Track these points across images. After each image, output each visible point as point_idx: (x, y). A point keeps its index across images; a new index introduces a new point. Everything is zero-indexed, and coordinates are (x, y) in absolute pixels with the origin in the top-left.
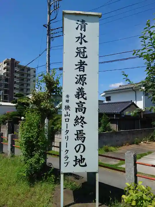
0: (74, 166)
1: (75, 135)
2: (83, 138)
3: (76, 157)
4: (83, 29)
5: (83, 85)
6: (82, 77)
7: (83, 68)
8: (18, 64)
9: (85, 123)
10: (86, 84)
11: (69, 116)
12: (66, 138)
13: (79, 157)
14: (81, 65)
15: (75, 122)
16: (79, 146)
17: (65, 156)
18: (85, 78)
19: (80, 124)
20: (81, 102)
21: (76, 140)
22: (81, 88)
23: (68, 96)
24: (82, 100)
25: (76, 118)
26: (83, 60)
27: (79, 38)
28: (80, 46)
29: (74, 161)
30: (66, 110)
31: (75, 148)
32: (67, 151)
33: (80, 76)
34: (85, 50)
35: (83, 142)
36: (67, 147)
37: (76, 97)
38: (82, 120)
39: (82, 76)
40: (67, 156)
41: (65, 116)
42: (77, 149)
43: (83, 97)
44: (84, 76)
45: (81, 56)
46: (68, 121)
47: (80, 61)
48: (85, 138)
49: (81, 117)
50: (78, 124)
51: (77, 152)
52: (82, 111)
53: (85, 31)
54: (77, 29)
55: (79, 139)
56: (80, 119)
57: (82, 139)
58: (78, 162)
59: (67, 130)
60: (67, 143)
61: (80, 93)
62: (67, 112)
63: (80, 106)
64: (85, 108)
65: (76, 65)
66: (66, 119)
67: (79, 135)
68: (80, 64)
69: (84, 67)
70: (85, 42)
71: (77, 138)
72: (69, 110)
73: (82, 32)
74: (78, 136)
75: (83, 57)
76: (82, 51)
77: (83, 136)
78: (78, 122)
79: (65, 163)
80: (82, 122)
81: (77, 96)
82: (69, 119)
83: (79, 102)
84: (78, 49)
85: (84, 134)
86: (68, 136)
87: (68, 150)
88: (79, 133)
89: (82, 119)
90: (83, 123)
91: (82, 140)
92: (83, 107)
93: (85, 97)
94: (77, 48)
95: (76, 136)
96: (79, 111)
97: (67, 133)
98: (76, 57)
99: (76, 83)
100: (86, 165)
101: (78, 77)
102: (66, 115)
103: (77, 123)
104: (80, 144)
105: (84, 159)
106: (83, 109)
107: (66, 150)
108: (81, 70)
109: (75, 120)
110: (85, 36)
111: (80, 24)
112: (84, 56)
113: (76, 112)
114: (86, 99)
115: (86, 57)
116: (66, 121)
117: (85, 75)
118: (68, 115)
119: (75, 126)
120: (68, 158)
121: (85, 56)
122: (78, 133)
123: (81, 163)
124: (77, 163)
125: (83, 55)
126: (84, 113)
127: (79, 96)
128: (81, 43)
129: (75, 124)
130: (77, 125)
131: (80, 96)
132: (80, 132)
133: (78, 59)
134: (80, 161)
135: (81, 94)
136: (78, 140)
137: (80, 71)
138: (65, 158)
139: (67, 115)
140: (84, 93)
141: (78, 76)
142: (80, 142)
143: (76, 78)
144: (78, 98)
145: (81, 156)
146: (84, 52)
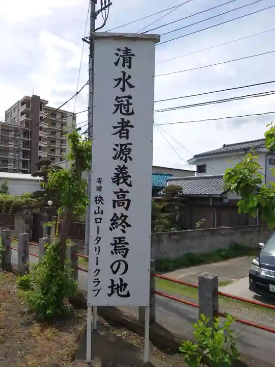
0: (109, 295)
1: (112, 244)
2: (125, 251)
3: (113, 281)
4: (128, 64)
5: (126, 161)
6: (125, 149)
7: (126, 132)
8: (47, 105)
9: (129, 226)
10: (131, 159)
11: (102, 213)
12: (96, 250)
13: (117, 282)
14: (123, 127)
15: (112, 224)
16: (117, 263)
17: (95, 280)
18: (130, 150)
19: (120, 227)
20: (121, 190)
21: (112, 253)
22: (122, 167)
23: (100, 180)
24: (124, 187)
25: (114, 217)
26: (126, 118)
27: (120, 79)
28: (121, 94)
29: (109, 287)
30: (96, 203)
31: (111, 267)
32: (97, 272)
33: (122, 145)
34: (131, 101)
35: (124, 256)
36: (97, 265)
37: (114, 182)
38: (124, 221)
39: (124, 147)
40: (98, 279)
41: (95, 213)
42: (115, 268)
43: (125, 181)
44: (129, 147)
45: (124, 111)
46: (100, 222)
47: (121, 121)
48: (127, 250)
49: (122, 215)
50: (117, 227)
51: (115, 273)
52: (123, 205)
53: (130, 67)
54: (116, 64)
55: (117, 251)
56: (121, 219)
57: (123, 252)
58: (116, 289)
59: (97, 237)
60: (97, 258)
61: (121, 175)
62: (99, 207)
63: (120, 197)
64: (129, 201)
65: (115, 128)
66: (96, 219)
67: (117, 245)
68: (121, 125)
69: (128, 131)
70: (131, 86)
71: (115, 249)
72: (102, 204)
73: (126, 69)
74: (116, 247)
75: (126, 113)
76: (125, 103)
77: (124, 246)
78: (117, 223)
79: (94, 291)
80: (124, 224)
81: (116, 180)
82: (101, 219)
83: (119, 191)
84: (118, 100)
85: (127, 243)
86: (99, 247)
87: (99, 270)
88: (118, 242)
89: (123, 218)
90: (126, 226)
91: (124, 254)
92: (126, 198)
93: (128, 181)
94: (117, 98)
95: (114, 246)
96: (119, 206)
97: (98, 241)
98: (114, 113)
99: (114, 158)
100: (128, 295)
101: (118, 148)
102: (97, 212)
103: (114, 226)
104: (119, 261)
105: (126, 285)
106: (126, 203)
107: (97, 270)
108: (122, 135)
109: (111, 220)
110: (130, 77)
111: (121, 56)
112: (128, 111)
113: (114, 207)
114: (130, 185)
115: (133, 113)
116: (96, 223)
117: (131, 144)
118: (100, 211)
119: (111, 229)
120: (99, 282)
121: (130, 112)
122: (116, 241)
123: (121, 291)
124: (114, 290)
125: (126, 109)
126: (127, 209)
127: (118, 181)
128: (123, 89)
129: (112, 227)
130: (114, 228)
131: (122, 180)
132: (120, 241)
133: (118, 117)
134: (119, 288)
135: (123, 177)
136: (116, 253)
137: (121, 137)
138: (94, 282)
139: (99, 213)
140: (128, 174)
141: (117, 145)
142: (119, 257)
143: (115, 150)
144: (118, 184)
145: (121, 280)
146: (129, 104)
